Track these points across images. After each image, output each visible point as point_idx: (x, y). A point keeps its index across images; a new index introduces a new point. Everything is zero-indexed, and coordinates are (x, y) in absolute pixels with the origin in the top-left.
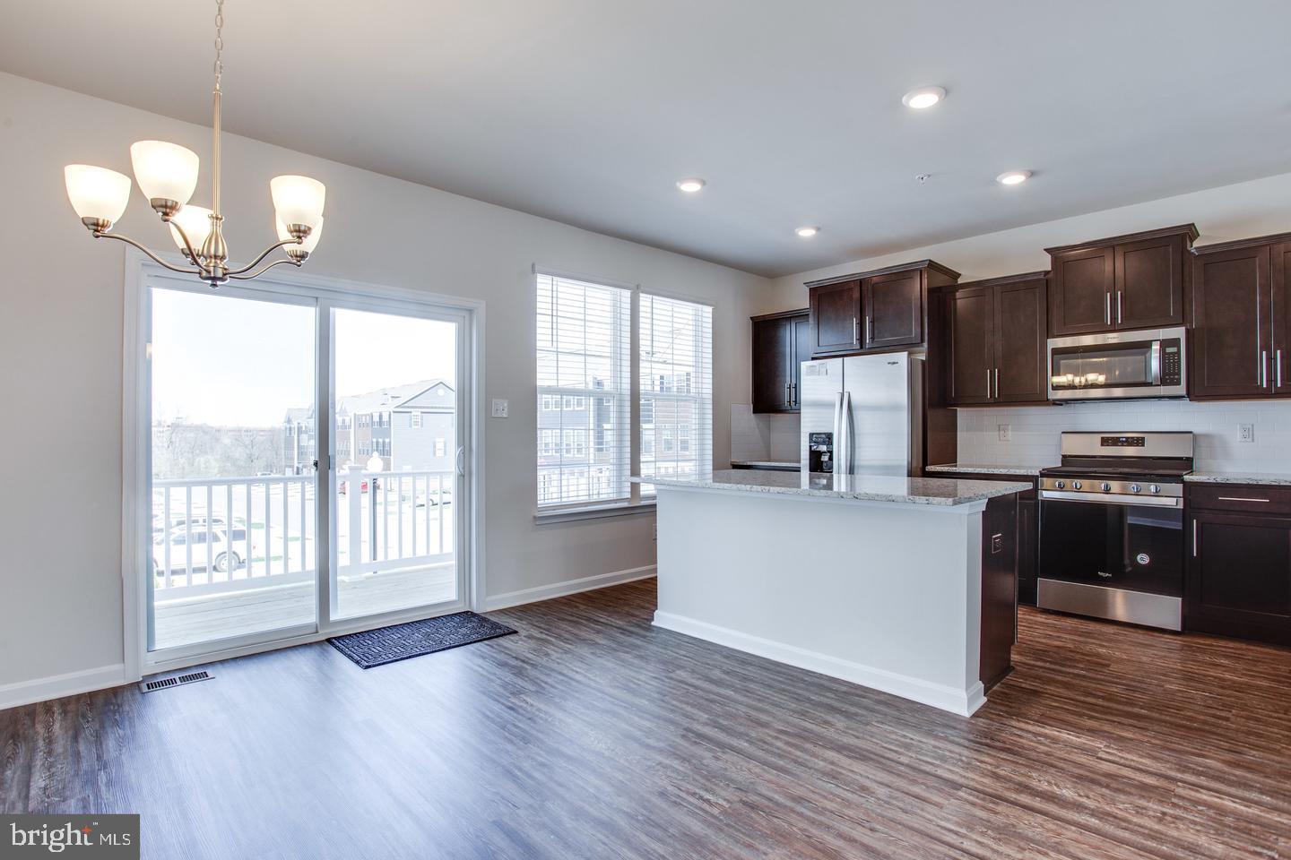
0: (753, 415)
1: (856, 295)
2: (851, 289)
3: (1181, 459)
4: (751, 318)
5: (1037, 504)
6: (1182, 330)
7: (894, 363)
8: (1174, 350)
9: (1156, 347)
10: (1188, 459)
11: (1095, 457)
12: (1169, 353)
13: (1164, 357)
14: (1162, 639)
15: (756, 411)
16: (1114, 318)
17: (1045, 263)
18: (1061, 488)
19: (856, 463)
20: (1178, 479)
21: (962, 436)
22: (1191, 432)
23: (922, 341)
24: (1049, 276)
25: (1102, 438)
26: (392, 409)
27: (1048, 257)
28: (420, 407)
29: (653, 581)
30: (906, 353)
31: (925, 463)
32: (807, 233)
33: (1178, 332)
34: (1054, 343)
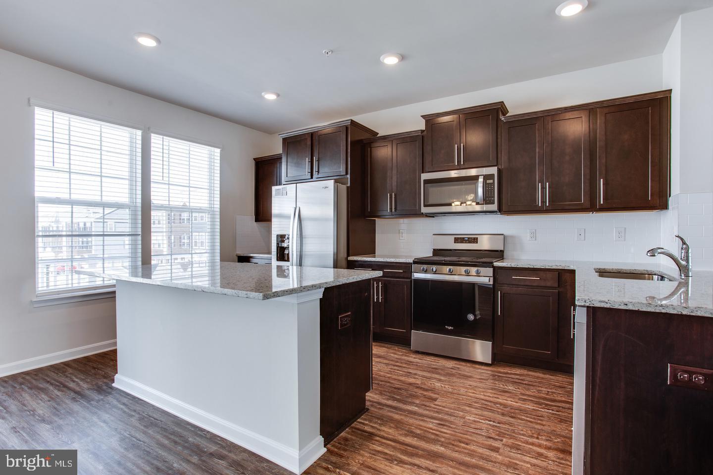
0: (255, 223)
1: (309, 143)
2: (306, 139)
3: (497, 251)
4: (254, 159)
5: (411, 281)
6: (496, 168)
7: (326, 187)
8: (491, 181)
9: (481, 180)
10: (501, 251)
11: (450, 250)
12: (488, 184)
13: (486, 186)
14: (479, 371)
15: (256, 220)
16: (459, 161)
17: (421, 125)
18: (426, 272)
20: (489, 265)
21: (379, 237)
22: (503, 234)
23: (347, 174)
24: (425, 133)
25: (455, 238)
26: (93, 220)
27: (424, 121)
28: (114, 219)
29: (115, 351)
30: (333, 181)
31: (348, 255)
32: (271, 97)
33: (493, 170)
34: (425, 176)
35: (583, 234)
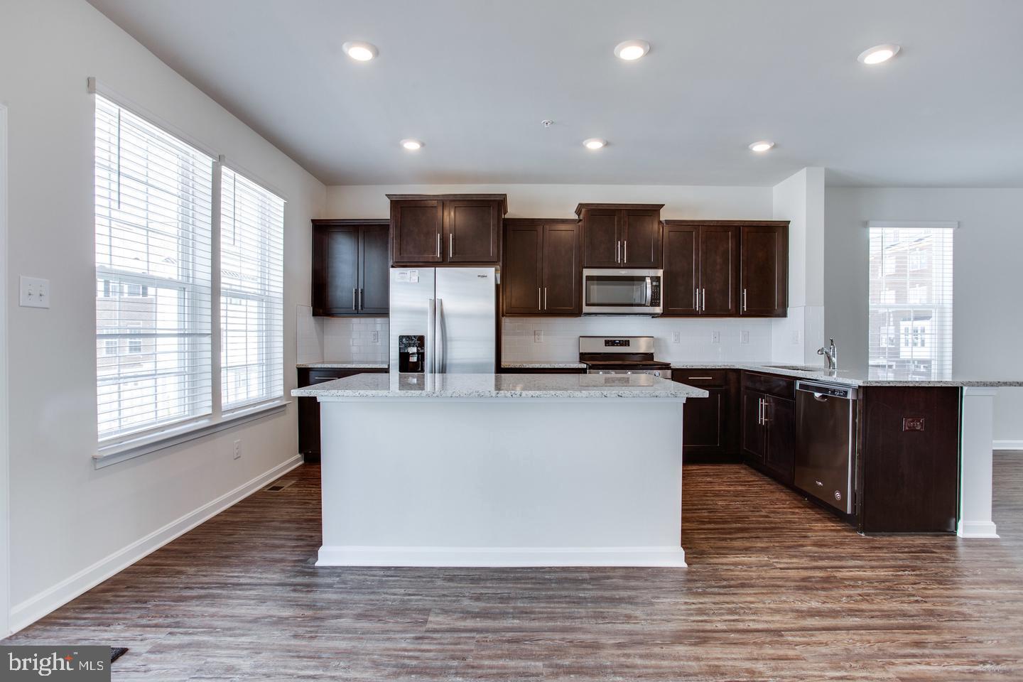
0: (312, 317)
1: (440, 213)
3: (646, 354)
4: (313, 221)
6: (662, 271)
7: (484, 276)
8: (657, 284)
9: (648, 280)
10: (651, 354)
12: (655, 286)
13: (652, 288)
15: (315, 314)
16: (622, 259)
19: (448, 362)
21: (506, 339)
22: (653, 337)
23: (499, 261)
24: (582, 223)
25: (606, 341)
30: (494, 269)
32: (412, 146)
33: (660, 273)
34: (587, 272)
35: (717, 338)
